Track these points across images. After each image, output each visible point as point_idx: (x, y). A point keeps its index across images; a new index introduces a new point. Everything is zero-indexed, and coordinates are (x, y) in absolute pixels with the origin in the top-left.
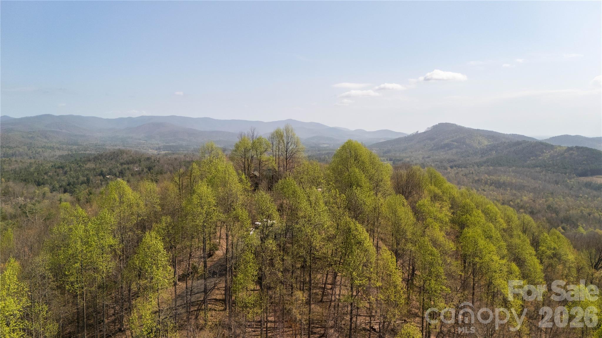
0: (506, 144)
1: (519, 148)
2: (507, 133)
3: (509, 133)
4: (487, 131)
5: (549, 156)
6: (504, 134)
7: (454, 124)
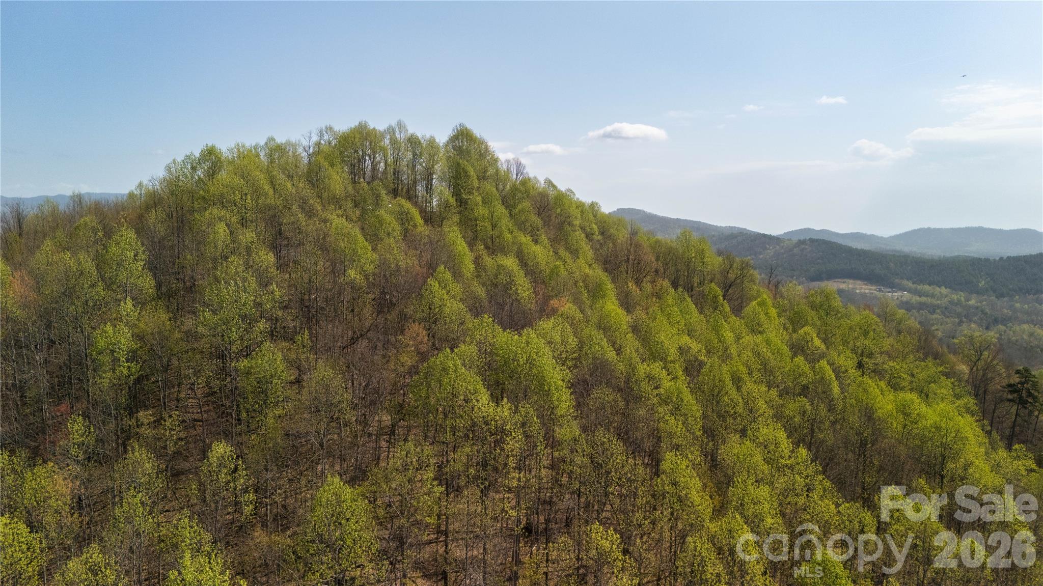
0: (714, 238)
1: (732, 243)
2: (722, 225)
3: (724, 225)
4: (692, 221)
5: (772, 254)
6: (716, 227)
7: (641, 210)
